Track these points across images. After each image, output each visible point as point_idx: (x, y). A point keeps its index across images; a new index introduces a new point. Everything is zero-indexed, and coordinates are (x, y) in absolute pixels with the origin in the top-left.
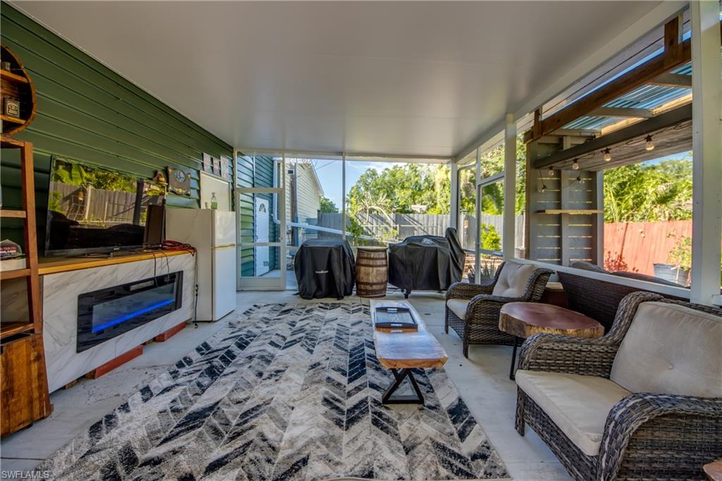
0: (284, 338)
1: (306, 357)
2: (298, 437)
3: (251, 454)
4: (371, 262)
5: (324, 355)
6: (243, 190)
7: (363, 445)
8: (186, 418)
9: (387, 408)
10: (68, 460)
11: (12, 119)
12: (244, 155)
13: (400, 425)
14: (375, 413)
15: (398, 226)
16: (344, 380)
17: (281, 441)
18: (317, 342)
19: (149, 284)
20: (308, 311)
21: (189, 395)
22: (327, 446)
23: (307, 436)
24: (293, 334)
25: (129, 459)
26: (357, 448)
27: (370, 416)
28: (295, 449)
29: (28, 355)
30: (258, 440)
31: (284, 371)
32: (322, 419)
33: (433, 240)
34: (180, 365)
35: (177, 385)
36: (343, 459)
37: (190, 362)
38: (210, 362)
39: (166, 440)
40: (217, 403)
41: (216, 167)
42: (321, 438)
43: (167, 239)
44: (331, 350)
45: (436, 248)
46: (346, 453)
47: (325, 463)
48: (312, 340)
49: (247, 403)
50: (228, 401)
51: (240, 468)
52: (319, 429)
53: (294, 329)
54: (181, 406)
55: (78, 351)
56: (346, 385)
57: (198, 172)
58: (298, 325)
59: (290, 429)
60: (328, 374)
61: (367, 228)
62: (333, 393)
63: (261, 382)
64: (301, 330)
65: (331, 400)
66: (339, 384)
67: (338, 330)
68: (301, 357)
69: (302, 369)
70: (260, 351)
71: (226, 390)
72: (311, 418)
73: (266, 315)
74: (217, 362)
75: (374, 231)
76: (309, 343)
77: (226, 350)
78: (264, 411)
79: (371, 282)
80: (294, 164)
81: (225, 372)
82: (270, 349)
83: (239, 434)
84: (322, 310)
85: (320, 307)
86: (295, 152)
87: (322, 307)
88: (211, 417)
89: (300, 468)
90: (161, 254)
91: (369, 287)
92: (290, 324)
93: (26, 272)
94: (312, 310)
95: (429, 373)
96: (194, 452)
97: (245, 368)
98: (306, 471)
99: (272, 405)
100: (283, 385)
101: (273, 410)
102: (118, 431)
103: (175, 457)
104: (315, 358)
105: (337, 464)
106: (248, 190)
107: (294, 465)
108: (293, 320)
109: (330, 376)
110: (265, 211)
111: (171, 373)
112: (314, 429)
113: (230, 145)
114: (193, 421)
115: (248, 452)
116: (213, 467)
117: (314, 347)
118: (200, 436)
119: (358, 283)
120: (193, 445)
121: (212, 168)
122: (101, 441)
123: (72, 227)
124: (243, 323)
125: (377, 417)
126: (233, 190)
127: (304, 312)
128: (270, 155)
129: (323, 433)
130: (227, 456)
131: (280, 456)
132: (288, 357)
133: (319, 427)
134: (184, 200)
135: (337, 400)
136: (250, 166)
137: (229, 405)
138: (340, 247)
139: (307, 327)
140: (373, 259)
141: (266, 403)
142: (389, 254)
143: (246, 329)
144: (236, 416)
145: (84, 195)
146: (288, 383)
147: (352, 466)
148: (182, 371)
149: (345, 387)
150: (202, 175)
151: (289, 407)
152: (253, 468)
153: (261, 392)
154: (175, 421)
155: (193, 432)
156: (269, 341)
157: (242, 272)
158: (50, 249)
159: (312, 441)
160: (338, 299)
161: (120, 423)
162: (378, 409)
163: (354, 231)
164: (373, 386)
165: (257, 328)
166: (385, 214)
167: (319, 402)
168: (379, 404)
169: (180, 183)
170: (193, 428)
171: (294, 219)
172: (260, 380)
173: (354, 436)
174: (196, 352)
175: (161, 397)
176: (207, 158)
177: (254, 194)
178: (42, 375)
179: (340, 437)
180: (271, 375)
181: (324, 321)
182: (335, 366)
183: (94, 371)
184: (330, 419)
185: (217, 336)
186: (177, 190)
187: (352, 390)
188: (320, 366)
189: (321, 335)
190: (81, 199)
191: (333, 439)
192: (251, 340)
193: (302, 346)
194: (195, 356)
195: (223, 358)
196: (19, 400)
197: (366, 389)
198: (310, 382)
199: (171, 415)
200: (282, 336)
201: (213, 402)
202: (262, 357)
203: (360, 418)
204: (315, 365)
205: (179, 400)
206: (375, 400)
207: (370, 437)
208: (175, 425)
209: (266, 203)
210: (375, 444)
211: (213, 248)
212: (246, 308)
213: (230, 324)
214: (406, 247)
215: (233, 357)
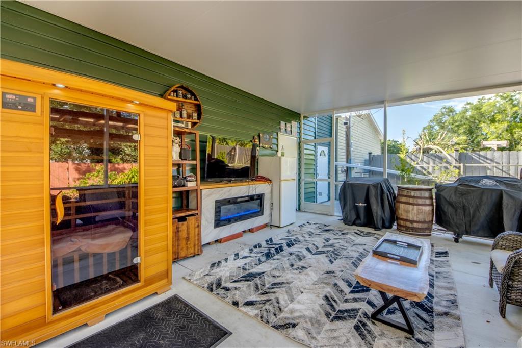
0: (317, 248)
1: (326, 265)
2: (297, 310)
3: (267, 306)
4: (411, 201)
5: (340, 267)
6: (307, 142)
7: (338, 337)
8: (247, 274)
9: (373, 323)
10: (200, 275)
11: (194, 121)
12: (308, 118)
13: (379, 340)
14: (361, 322)
15: (462, 165)
16: (347, 290)
17: (286, 307)
18: (339, 257)
19: (247, 199)
20: (343, 234)
21: (253, 264)
22: (312, 325)
23: (302, 312)
24: (324, 247)
25: (219, 283)
26: (332, 336)
27: (355, 322)
28: (292, 316)
29: (195, 224)
30: (274, 301)
31: (307, 268)
32: (317, 307)
33: (497, 181)
34: (255, 247)
35: (250, 257)
36: (318, 337)
37: (260, 247)
38: (269, 250)
39: (235, 281)
40: (263, 273)
41: (289, 129)
42: (310, 317)
43: (259, 175)
44: (348, 266)
45: (501, 191)
46: (322, 335)
47: (306, 333)
48: (336, 254)
49: (278, 279)
50: (269, 274)
51: (259, 311)
52: (312, 312)
53: (327, 243)
54: (247, 268)
55: (215, 228)
56: (347, 294)
57: (277, 133)
58: (331, 242)
59: (294, 304)
60: (337, 281)
61: (422, 167)
62: (333, 295)
63: (291, 270)
64: (331, 246)
65: (330, 299)
66: (342, 291)
67: (362, 253)
68: (323, 263)
69: (320, 271)
70: (299, 251)
71: (271, 267)
72: (310, 303)
73: (312, 230)
74: (273, 251)
75: (430, 170)
76: (333, 256)
77: (280, 245)
78: (285, 287)
79: (410, 219)
80: (349, 117)
81: (274, 258)
82: (305, 252)
83: (267, 293)
84: (356, 235)
85: (355, 233)
86: (349, 108)
87: (357, 233)
88: (258, 279)
89: (289, 327)
90: (252, 183)
91: (408, 224)
92: (326, 240)
93: (196, 188)
94: (347, 233)
95: (438, 315)
96: (244, 292)
97: (286, 259)
98: (292, 331)
99: (290, 285)
100: (302, 276)
101: (290, 289)
102: (220, 269)
103: (235, 291)
104: (331, 267)
105: (313, 338)
106: (311, 141)
107: (287, 324)
108: (328, 238)
109: (338, 283)
110: (325, 155)
111: (250, 250)
112: (309, 311)
113: (298, 112)
114: (249, 277)
115: (266, 304)
116: (249, 304)
117: (335, 260)
118: (249, 286)
119: (398, 219)
120: (245, 289)
121: (286, 130)
122: (213, 272)
123: (227, 167)
124: (296, 231)
125: (360, 325)
126: (299, 143)
127: (340, 234)
128: (329, 114)
129: (314, 315)
130: (256, 301)
131: (282, 315)
132: (314, 261)
133: (313, 311)
134: (268, 152)
135: (335, 301)
136: (313, 125)
137: (269, 276)
138: (378, 184)
139: (337, 245)
140: (414, 197)
141: (288, 283)
142: (436, 193)
143: (296, 236)
144: (269, 283)
145: (235, 151)
146: (306, 277)
147: (323, 345)
148: (255, 250)
149: (346, 294)
150: (279, 135)
151: (301, 291)
152: (265, 314)
153: (288, 275)
154: (243, 273)
155: (247, 282)
156: (307, 247)
157: (305, 199)
158: (207, 178)
159: (303, 317)
160: (375, 230)
161: (222, 266)
162: (365, 320)
163: (403, 171)
164: (370, 303)
165: (303, 237)
166: (445, 153)
167: (321, 296)
168: (368, 318)
169: (267, 142)
170: (248, 280)
171: (348, 160)
172: (291, 268)
173: (335, 328)
174: (265, 242)
175: (242, 260)
176: (283, 124)
177: (315, 144)
178: (199, 234)
179: (324, 324)
180: (298, 268)
181: (353, 244)
182: (345, 278)
183: (221, 239)
184: (323, 310)
185: (278, 236)
186: (265, 146)
187: (351, 299)
188: (334, 274)
189: (345, 253)
190: (233, 153)
191: (318, 322)
192: (296, 244)
193: (327, 256)
194: (264, 244)
195: (276, 249)
196: (191, 243)
197: (363, 302)
198: (321, 281)
199: (242, 270)
200: (317, 247)
201: (262, 271)
202: (298, 256)
203: (346, 319)
204: (330, 272)
205: (247, 265)
206: (366, 313)
207: (346, 335)
208: (242, 276)
209: (326, 149)
210: (348, 341)
211: (280, 181)
212: (301, 223)
213: (288, 231)
214: (456, 188)
215: (282, 250)
